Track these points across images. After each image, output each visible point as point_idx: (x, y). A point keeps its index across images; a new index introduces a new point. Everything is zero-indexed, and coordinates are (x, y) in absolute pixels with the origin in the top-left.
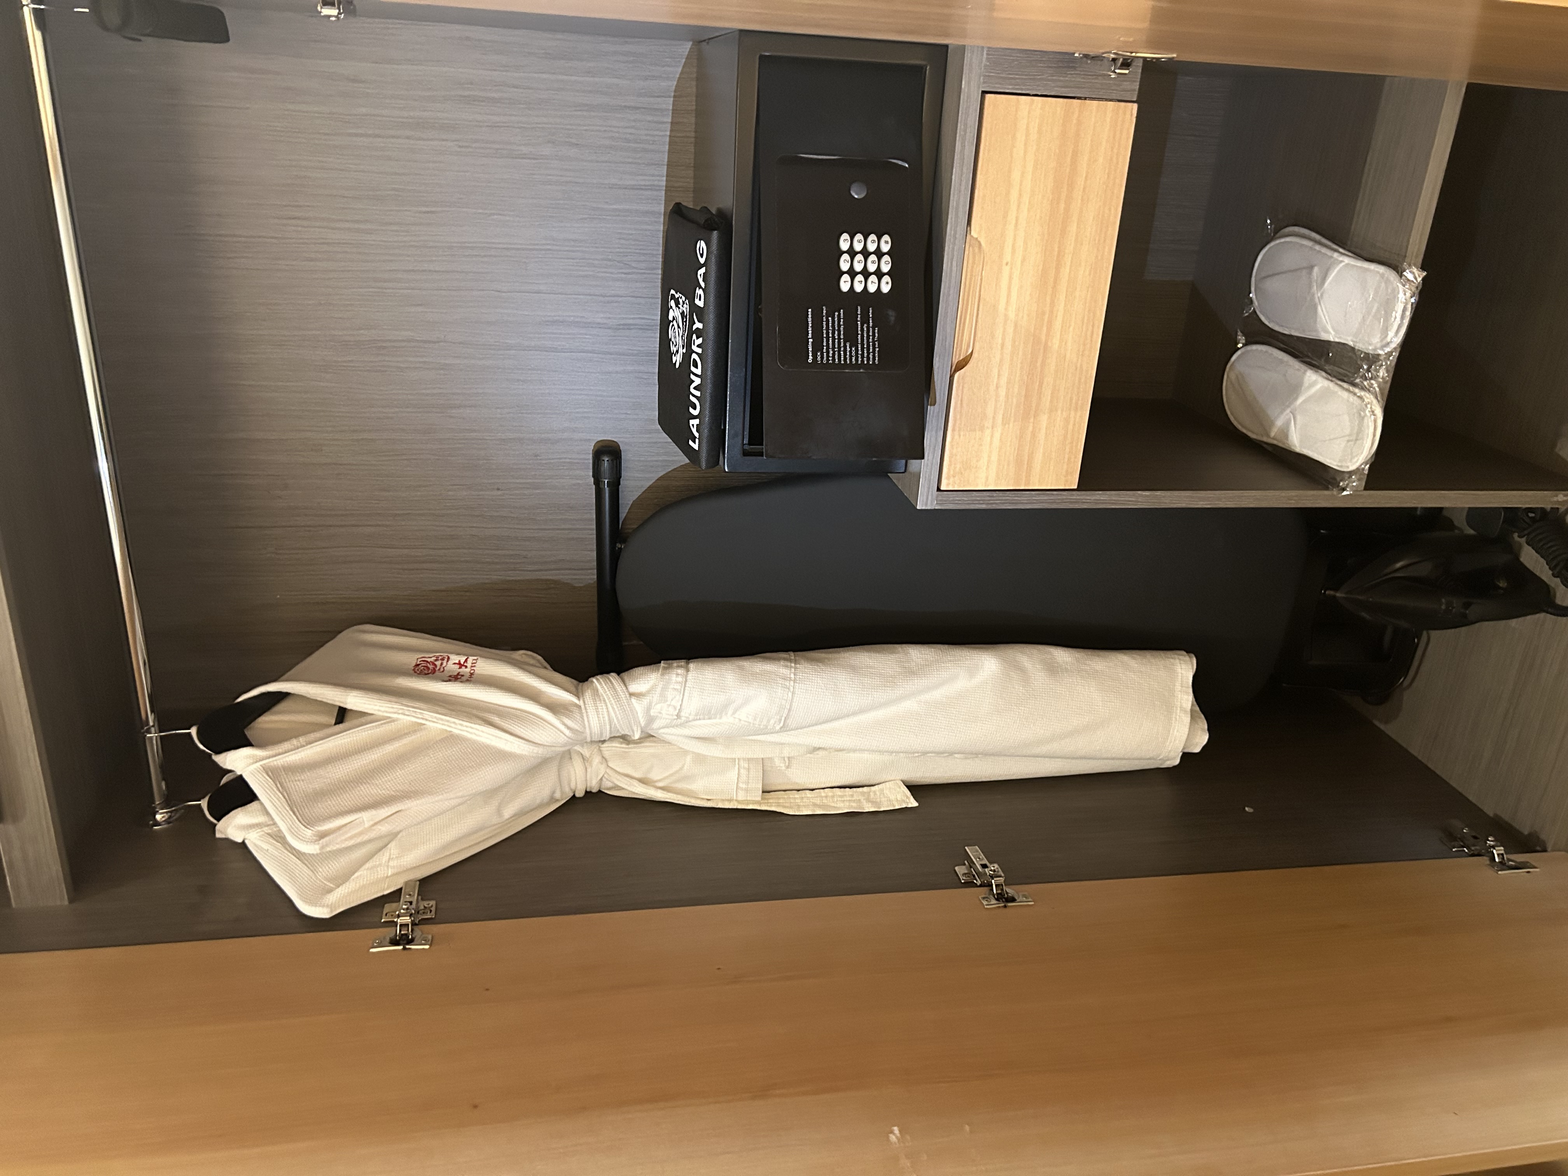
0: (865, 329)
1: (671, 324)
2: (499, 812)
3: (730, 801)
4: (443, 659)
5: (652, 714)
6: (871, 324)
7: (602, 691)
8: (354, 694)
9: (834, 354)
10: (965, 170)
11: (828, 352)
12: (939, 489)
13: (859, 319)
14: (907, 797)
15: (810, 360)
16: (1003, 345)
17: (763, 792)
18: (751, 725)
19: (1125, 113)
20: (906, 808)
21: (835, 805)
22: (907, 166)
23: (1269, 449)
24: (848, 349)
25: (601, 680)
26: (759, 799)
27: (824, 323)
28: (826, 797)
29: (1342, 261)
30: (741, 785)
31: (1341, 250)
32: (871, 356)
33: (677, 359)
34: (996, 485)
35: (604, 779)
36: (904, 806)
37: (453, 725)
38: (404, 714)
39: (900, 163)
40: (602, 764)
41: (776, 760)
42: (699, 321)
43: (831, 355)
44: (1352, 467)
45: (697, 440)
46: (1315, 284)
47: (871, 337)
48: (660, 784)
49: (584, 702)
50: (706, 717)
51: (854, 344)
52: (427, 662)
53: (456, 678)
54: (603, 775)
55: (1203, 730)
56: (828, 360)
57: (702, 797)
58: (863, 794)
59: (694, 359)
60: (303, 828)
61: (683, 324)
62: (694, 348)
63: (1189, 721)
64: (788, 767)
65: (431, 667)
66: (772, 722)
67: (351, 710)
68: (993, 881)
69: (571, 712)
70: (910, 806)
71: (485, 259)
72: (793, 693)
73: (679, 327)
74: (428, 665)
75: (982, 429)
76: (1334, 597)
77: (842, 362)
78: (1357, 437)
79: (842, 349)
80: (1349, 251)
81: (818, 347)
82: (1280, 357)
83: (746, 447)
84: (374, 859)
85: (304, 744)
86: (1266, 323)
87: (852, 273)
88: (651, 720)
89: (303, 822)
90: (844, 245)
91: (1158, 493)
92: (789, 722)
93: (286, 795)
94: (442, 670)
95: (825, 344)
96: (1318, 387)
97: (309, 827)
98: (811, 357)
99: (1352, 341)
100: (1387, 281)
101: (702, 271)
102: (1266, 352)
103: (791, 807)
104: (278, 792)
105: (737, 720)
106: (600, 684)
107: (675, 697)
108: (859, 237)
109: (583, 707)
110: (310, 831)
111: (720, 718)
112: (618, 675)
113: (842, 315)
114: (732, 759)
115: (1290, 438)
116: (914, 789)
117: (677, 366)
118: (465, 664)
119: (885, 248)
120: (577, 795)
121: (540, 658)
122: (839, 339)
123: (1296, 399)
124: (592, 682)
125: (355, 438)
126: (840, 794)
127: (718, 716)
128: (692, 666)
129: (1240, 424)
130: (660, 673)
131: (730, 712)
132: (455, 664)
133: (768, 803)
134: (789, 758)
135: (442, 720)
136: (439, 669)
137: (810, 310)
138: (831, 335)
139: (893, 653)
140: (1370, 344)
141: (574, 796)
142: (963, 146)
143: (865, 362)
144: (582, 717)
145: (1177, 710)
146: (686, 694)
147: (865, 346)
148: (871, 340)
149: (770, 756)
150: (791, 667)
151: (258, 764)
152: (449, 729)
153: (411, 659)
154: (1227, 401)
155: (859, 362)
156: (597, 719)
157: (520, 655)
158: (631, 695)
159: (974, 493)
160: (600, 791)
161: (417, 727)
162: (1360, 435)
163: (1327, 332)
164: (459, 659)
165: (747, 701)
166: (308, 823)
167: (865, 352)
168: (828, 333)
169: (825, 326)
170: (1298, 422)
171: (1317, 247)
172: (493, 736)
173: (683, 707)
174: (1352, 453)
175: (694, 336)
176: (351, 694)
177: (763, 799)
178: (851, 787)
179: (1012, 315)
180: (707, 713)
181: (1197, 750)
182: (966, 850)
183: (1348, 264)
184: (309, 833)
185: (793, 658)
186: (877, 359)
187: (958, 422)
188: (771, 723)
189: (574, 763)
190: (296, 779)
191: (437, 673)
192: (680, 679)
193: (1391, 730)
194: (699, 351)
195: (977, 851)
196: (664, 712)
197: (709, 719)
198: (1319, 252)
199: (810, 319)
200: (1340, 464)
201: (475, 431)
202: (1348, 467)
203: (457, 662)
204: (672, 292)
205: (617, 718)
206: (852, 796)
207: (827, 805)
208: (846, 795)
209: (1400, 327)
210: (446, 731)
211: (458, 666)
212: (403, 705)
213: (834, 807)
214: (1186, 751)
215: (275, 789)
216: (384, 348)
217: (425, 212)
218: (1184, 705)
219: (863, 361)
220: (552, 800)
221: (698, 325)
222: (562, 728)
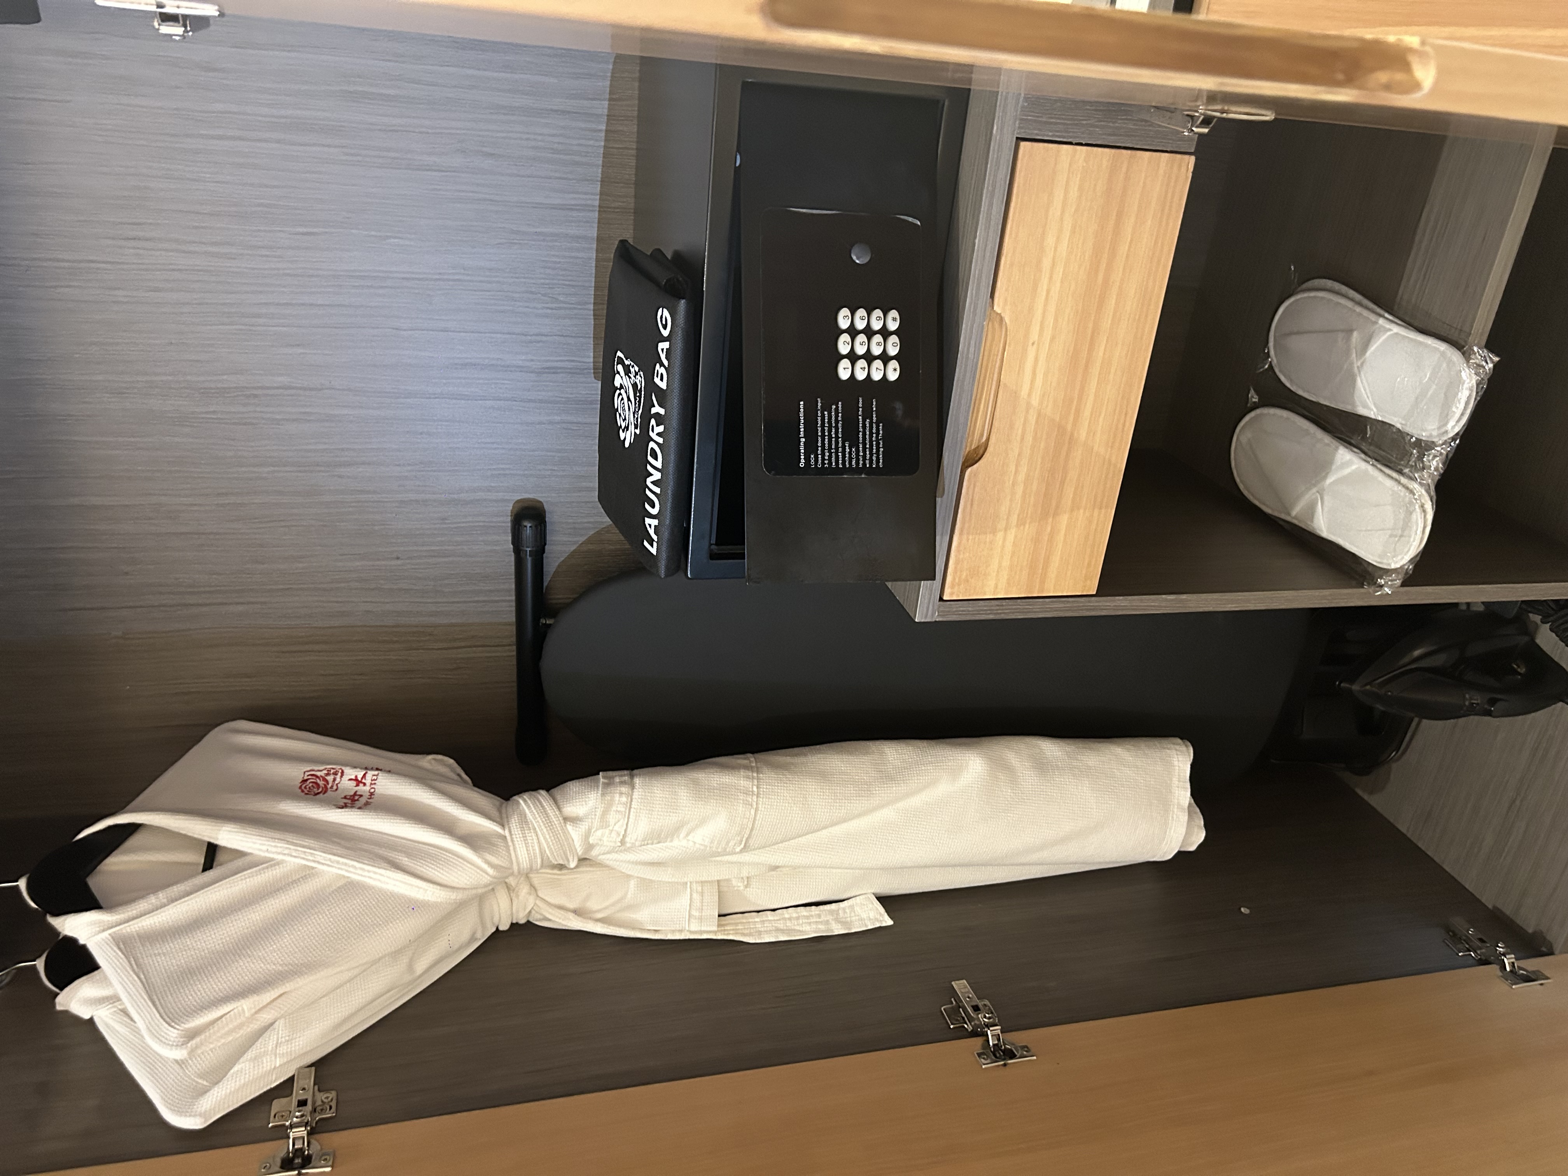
0: (868, 425)
1: (618, 392)
2: (410, 967)
3: (681, 931)
4: (335, 774)
5: (591, 842)
6: (875, 419)
7: (531, 817)
8: (227, 829)
9: (830, 457)
10: (991, 234)
11: (823, 455)
12: (941, 599)
13: (860, 413)
14: (881, 915)
15: (802, 465)
16: (1022, 439)
17: (719, 916)
18: (708, 848)
19: (1180, 166)
20: (880, 927)
21: (801, 929)
22: (919, 223)
23: (1286, 526)
24: (848, 450)
25: (529, 802)
26: (715, 928)
27: (819, 418)
28: (790, 919)
29: (1390, 330)
30: (694, 913)
31: (1387, 315)
32: (874, 458)
33: (627, 437)
34: (1006, 593)
35: (533, 912)
36: (878, 925)
37: (351, 869)
38: (291, 856)
39: (910, 219)
40: (530, 894)
41: (734, 882)
42: (660, 406)
43: (826, 458)
44: (1393, 566)
45: (655, 544)
46: (1354, 351)
47: (874, 435)
48: (599, 916)
49: (510, 832)
50: (655, 841)
51: (854, 444)
52: (317, 777)
53: (351, 801)
54: (532, 908)
55: (1199, 826)
56: (823, 464)
57: (649, 928)
58: (831, 912)
59: (652, 448)
60: (166, 1025)
61: (635, 400)
62: (653, 435)
63: (1186, 817)
64: (746, 887)
65: (321, 783)
66: (732, 844)
67: (225, 848)
68: (989, 1032)
69: (494, 845)
70: (884, 924)
71: (381, 291)
72: (757, 810)
73: (629, 399)
74: (318, 781)
75: (994, 532)
76: (1350, 690)
77: (841, 466)
78: (1402, 531)
79: (840, 450)
80: (1397, 317)
81: (811, 448)
82: (1305, 427)
83: (713, 547)
84: (258, 1044)
85: (165, 900)
86: (1288, 385)
87: (853, 357)
88: (590, 847)
89: (165, 1017)
90: (843, 323)
91: (1184, 597)
92: (751, 842)
93: (142, 976)
94: (335, 787)
95: (819, 444)
96: (1354, 467)
97: (173, 1024)
98: (803, 461)
99: (1401, 424)
100: (1450, 362)
101: (664, 346)
102: (1288, 419)
103: (750, 935)
104: (132, 973)
105: (691, 844)
106: (529, 807)
107: (619, 821)
108: (861, 312)
109: (508, 838)
110: (176, 1031)
111: (671, 841)
112: (548, 790)
113: (840, 408)
114: (683, 883)
115: (1315, 521)
116: (887, 901)
117: (627, 445)
118: (363, 781)
119: (893, 326)
120: (501, 928)
121: (451, 761)
122: (837, 437)
123: (1325, 478)
124: (518, 803)
125: (220, 502)
126: (805, 914)
127: (669, 839)
128: (637, 781)
129: (1253, 495)
130: (600, 792)
131: (682, 835)
132: (351, 780)
133: (725, 930)
134: (748, 878)
135: (338, 862)
136: (332, 787)
137: (802, 403)
138: (826, 434)
139: (867, 753)
140: (1423, 430)
141: (497, 928)
142: (991, 205)
143: (868, 466)
144: (508, 851)
145: (1174, 808)
146: (631, 816)
147: (868, 446)
148: (874, 439)
149: (727, 877)
150: (753, 778)
151: (106, 934)
152: (347, 874)
153: (296, 772)
154: (1236, 465)
155: (861, 466)
156: (526, 852)
157: (428, 762)
158: (566, 819)
159: (981, 602)
160: (528, 922)
161: (306, 874)
162: (1406, 533)
163: (1366, 406)
164: (356, 773)
165: (703, 822)
166: (171, 1018)
167: (868, 453)
168: (823, 431)
169: (820, 422)
170: (1326, 503)
171: (1358, 309)
172: (401, 882)
173: (628, 832)
174: (1395, 550)
175: (653, 422)
176: (224, 828)
177: (719, 925)
178: (817, 904)
179: (1035, 402)
180: (656, 837)
181: (1193, 848)
182: (952, 986)
183: (1397, 334)
184: (173, 1034)
185: (754, 764)
186: (881, 461)
187: (967, 525)
188: (730, 844)
189: (497, 894)
190: (156, 952)
191: (329, 792)
192: (624, 799)
193: (1376, 801)
194: (660, 440)
195: (967, 987)
196: (605, 839)
197: (659, 842)
198: (1360, 314)
199: (802, 414)
200: (1379, 560)
201: (368, 492)
202: (1389, 564)
203: (353, 777)
204: (619, 354)
205: (550, 850)
206: (819, 916)
207: (792, 930)
208: (812, 916)
209: (1462, 414)
210: (344, 877)
211: (354, 783)
212: (288, 842)
213: (799, 931)
214: (1182, 849)
215: (128, 969)
216: (256, 396)
217: (303, 234)
218: (1182, 802)
219: (864, 464)
220: (473, 939)
221: (657, 409)
222: (485, 866)
